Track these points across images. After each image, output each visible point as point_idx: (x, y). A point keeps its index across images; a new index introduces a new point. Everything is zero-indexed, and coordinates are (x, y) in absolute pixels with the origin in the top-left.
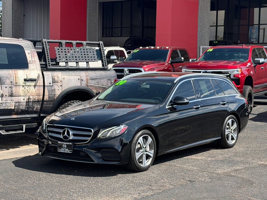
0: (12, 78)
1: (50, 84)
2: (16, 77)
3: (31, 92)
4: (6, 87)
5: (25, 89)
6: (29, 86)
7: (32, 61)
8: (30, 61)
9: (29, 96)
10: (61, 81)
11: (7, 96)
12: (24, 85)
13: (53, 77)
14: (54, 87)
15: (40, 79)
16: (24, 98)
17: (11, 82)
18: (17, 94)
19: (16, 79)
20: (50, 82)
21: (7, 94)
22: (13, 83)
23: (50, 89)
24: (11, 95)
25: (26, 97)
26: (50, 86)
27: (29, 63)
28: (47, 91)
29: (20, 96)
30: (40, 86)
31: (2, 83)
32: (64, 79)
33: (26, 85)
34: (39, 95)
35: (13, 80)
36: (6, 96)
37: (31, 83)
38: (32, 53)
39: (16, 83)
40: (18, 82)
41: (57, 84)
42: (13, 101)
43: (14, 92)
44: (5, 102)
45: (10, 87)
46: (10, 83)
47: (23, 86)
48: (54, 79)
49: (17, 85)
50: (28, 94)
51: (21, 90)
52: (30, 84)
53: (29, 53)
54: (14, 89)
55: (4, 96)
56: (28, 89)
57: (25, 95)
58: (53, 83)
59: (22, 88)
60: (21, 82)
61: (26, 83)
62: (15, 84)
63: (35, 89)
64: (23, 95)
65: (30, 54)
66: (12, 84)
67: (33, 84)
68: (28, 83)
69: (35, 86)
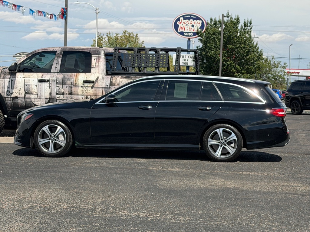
0: (73, 79)
1: (107, 86)
2: (76, 79)
3: (88, 92)
4: (67, 87)
5: (83, 89)
6: (87, 87)
7: (95, 65)
8: (93, 66)
9: (87, 96)
10: (118, 84)
11: (68, 94)
12: (82, 85)
13: (111, 80)
14: (111, 89)
15: (98, 82)
16: (82, 97)
17: (72, 83)
18: (76, 93)
19: (76, 80)
20: (107, 85)
21: (67, 92)
22: (73, 83)
23: (107, 90)
24: (71, 94)
25: (84, 96)
26: (107, 88)
27: (92, 67)
28: (105, 92)
29: (79, 95)
30: (97, 87)
31: (63, 84)
32: (121, 82)
33: (84, 86)
34: (96, 95)
35: (73, 81)
36: (66, 94)
37: (89, 84)
38: (98, 59)
39: (76, 84)
40: (77, 83)
41: (114, 86)
42: (73, 98)
43: (73, 91)
44: (66, 99)
45: (70, 87)
46: (70, 84)
47: (82, 87)
48: (112, 82)
49: (76, 85)
50: (86, 94)
51: (79, 90)
52: (87, 85)
53: (94, 59)
54: (73, 89)
55: (65, 94)
56: (86, 89)
57: (83, 95)
58: (110, 85)
59: (80, 88)
60: (80, 83)
61: (84, 84)
62: (74, 85)
63: (92, 89)
64: (81, 94)
65: (96, 60)
66: (72, 85)
67: (91, 85)
68: (86, 85)
69: (92, 87)
